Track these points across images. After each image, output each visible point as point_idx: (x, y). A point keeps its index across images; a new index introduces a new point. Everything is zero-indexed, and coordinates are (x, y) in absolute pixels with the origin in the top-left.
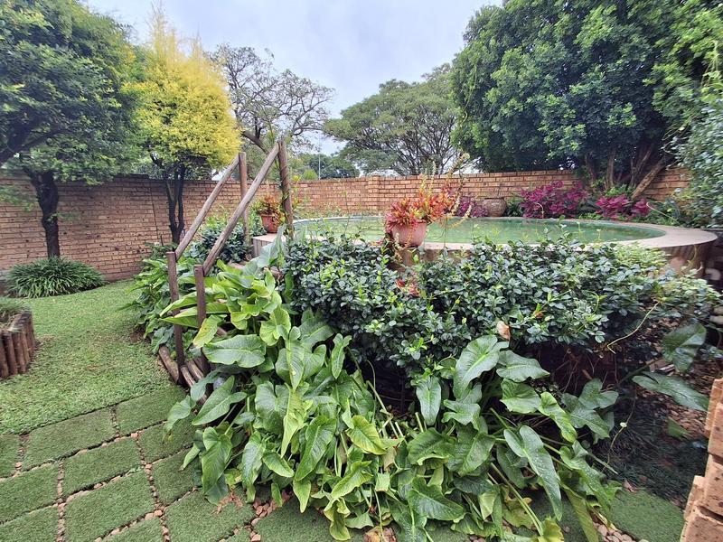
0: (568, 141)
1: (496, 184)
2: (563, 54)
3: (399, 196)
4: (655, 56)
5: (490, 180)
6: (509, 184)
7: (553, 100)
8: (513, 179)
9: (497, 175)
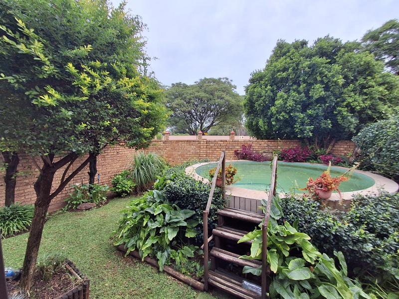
0: (308, 132)
1: (265, 145)
2: (305, 99)
3: (217, 149)
4: (337, 104)
5: (263, 143)
6: (271, 145)
7: (302, 115)
8: (273, 143)
9: (266, 141)
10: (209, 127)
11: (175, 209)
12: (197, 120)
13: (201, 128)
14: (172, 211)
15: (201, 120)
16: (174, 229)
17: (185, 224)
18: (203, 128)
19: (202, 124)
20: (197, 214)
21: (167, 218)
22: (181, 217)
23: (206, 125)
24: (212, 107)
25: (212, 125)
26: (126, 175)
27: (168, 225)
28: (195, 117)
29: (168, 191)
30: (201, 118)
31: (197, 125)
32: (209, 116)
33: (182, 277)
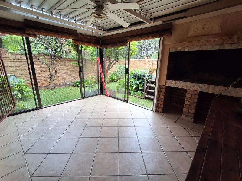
10: (151, 55)
11: (136, 80)
12: (144, 50)
13: (147, 55)
14: (135, 81)
15: (147, 50)
16: (136, 85)
17: (139, 84)
18: (148, 55)
19: (147, 52)
20: (143, 81)
21: (133, 82)
22: (138, 82)
23: (150, 53)
24: (154, 42)
25: (153, 53)
26: (114, 74)
27: (134, 84)
28: (144, 48)
29: (134, 75)
30: (148, 49)
31: (145, 53)
32: (152, 48)
33: (138, 96)
